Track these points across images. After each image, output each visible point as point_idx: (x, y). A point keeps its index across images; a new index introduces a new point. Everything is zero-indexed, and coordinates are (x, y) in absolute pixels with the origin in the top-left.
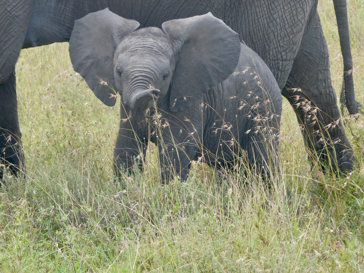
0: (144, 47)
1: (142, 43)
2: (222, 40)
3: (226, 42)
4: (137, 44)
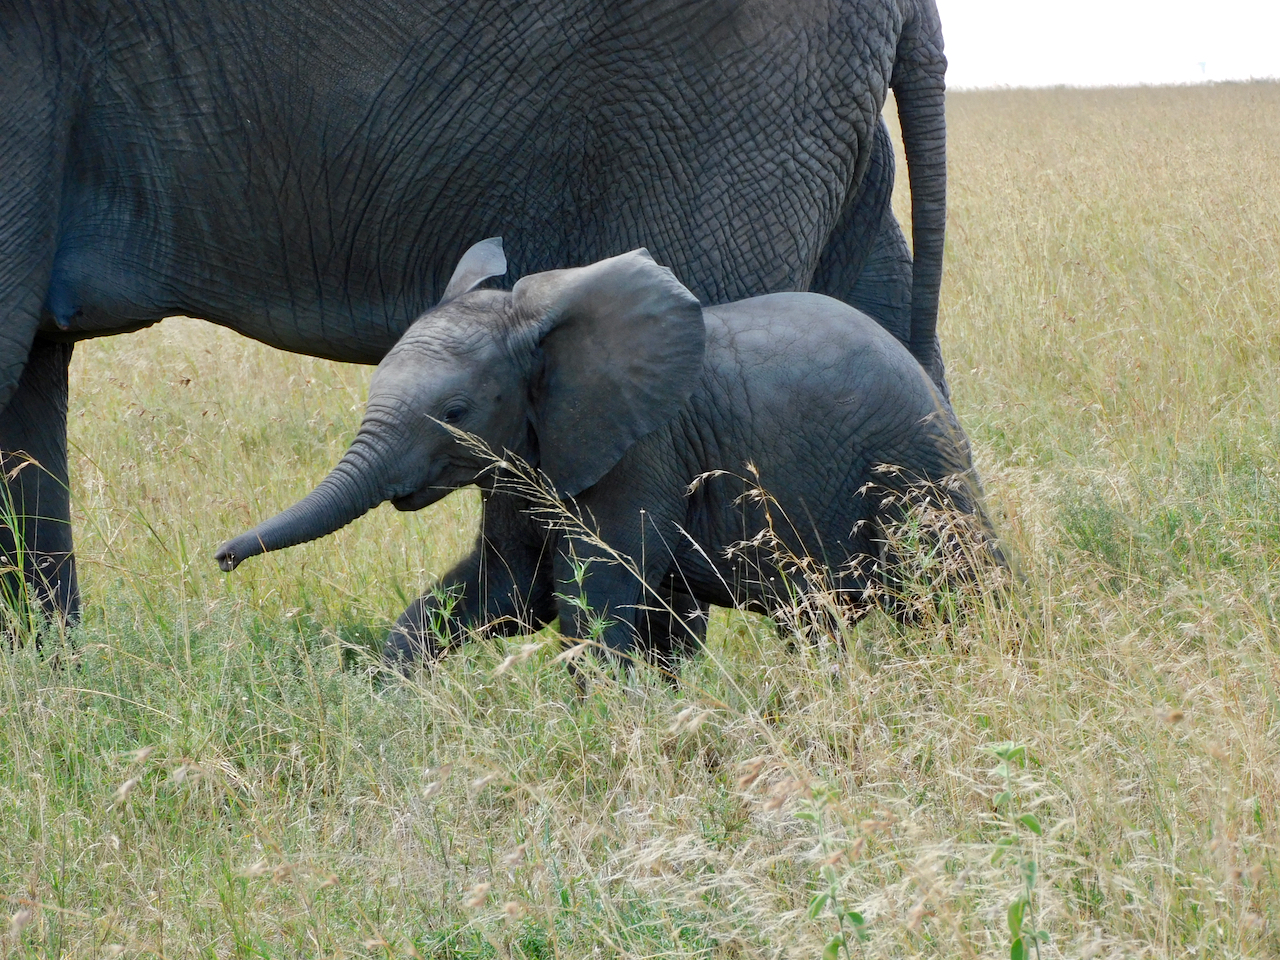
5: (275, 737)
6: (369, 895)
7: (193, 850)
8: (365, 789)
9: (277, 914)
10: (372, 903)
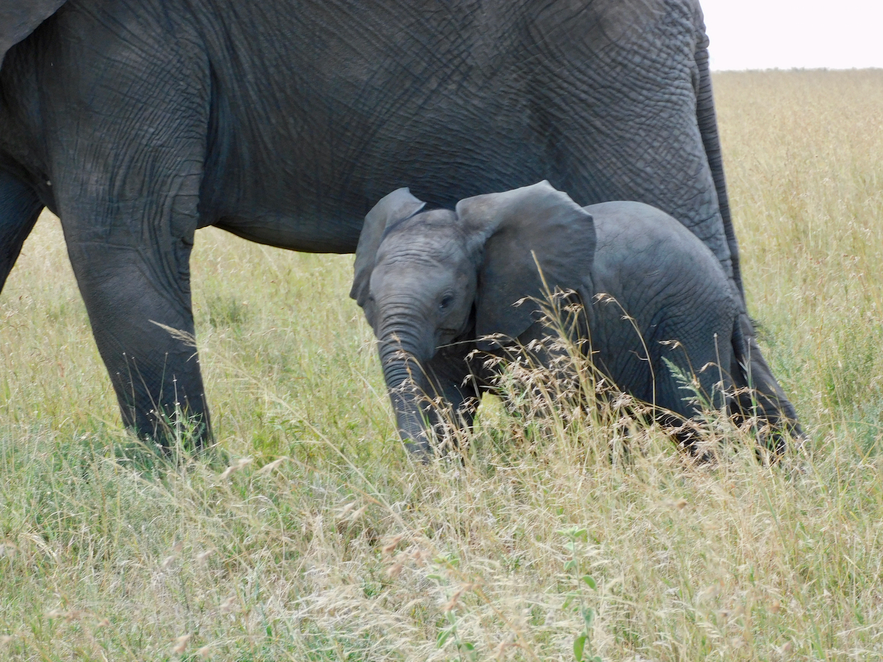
0: (407, 254)
1: (405, 248)
2: (561, 227)
3: (569, 231)
4: (397, 249)
5: (69, 520)
6: (134, 629)
7: (12, 597)
8: (131, 556)
9: (70, 642)
10: (135, 634)
